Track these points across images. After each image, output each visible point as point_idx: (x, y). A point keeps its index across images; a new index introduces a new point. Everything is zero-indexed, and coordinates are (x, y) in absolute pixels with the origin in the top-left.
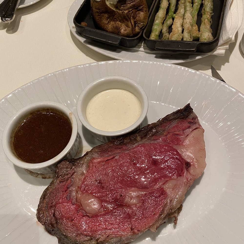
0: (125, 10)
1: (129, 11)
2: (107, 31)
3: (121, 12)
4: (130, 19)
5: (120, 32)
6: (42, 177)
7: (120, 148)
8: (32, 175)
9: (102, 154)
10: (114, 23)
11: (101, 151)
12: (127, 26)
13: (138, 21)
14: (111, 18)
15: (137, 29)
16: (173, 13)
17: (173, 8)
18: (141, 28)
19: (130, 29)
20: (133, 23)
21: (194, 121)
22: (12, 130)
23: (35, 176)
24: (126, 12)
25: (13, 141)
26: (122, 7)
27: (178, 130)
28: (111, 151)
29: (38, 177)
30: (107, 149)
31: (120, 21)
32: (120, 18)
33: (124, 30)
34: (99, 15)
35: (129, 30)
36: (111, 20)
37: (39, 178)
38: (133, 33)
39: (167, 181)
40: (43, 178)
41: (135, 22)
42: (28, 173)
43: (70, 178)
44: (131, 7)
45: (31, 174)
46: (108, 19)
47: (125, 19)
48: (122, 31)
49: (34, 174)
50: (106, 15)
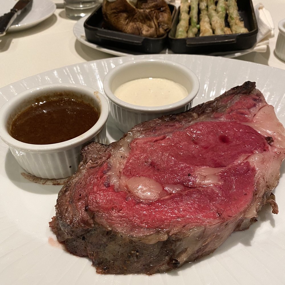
0: (147, 9)
1: (152, 11)
2: (126, 33)
3: (142, 10)
4: (152, 18)
5: (142, 33)
6: (52, 183)
7: (172, 126)
8: (36, 182)
9: (147, 133)
10: (133, 24)
11: (145, 130)
12: (150, 26)
13: (162, 22)
14: (130, 19)
15: (161, 31)
16: (195, 24)
17: (195, 20)
18: (166, 30)
19: (153, 29)
20: (156, 23)
21: (259, 97)
22: (10, 115)
23: (42, 183)
24: (148, 11)
25: (10, 130)
26: (143, 6)
27: (243, 108)
28: (160, 129)
29: (47, 184)
30: (154, 127)
31: (141, 22)
32: (141, 18)
33: (146, 31)
34: (116, 16)
35: (152, 31)
36: (130, 21)
37: (49, 184)
38: (157, 33)
39: (249, 156)
40: (55, 184)
41: (158, 23)
42: (30, 180)
43: (104, 162)
44: (153, 7)
45: (34, 181)
46: (126, 20)
47: (146, 19)
48: (144, 32)
49: (41, 181)
50: (125, 15)
